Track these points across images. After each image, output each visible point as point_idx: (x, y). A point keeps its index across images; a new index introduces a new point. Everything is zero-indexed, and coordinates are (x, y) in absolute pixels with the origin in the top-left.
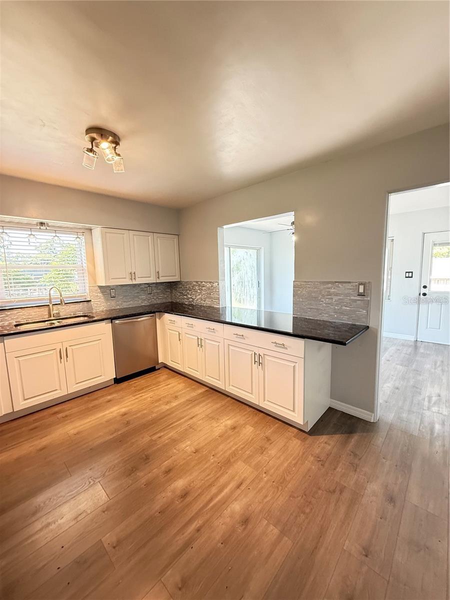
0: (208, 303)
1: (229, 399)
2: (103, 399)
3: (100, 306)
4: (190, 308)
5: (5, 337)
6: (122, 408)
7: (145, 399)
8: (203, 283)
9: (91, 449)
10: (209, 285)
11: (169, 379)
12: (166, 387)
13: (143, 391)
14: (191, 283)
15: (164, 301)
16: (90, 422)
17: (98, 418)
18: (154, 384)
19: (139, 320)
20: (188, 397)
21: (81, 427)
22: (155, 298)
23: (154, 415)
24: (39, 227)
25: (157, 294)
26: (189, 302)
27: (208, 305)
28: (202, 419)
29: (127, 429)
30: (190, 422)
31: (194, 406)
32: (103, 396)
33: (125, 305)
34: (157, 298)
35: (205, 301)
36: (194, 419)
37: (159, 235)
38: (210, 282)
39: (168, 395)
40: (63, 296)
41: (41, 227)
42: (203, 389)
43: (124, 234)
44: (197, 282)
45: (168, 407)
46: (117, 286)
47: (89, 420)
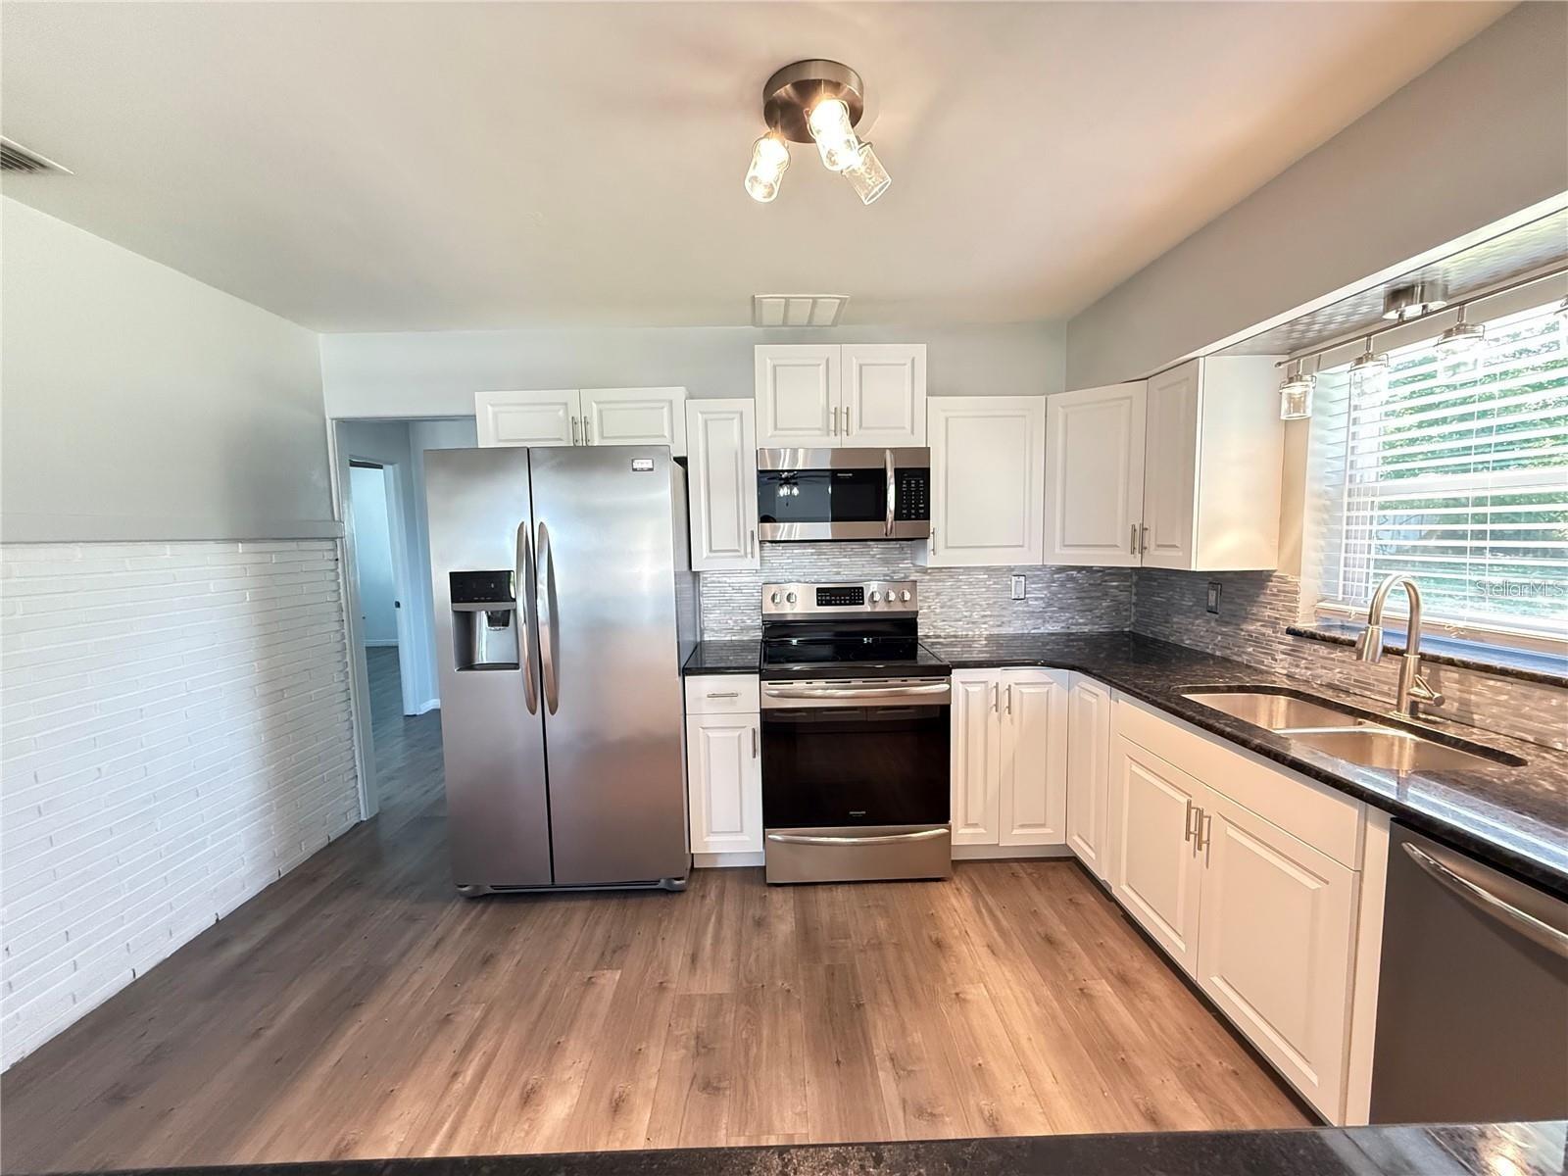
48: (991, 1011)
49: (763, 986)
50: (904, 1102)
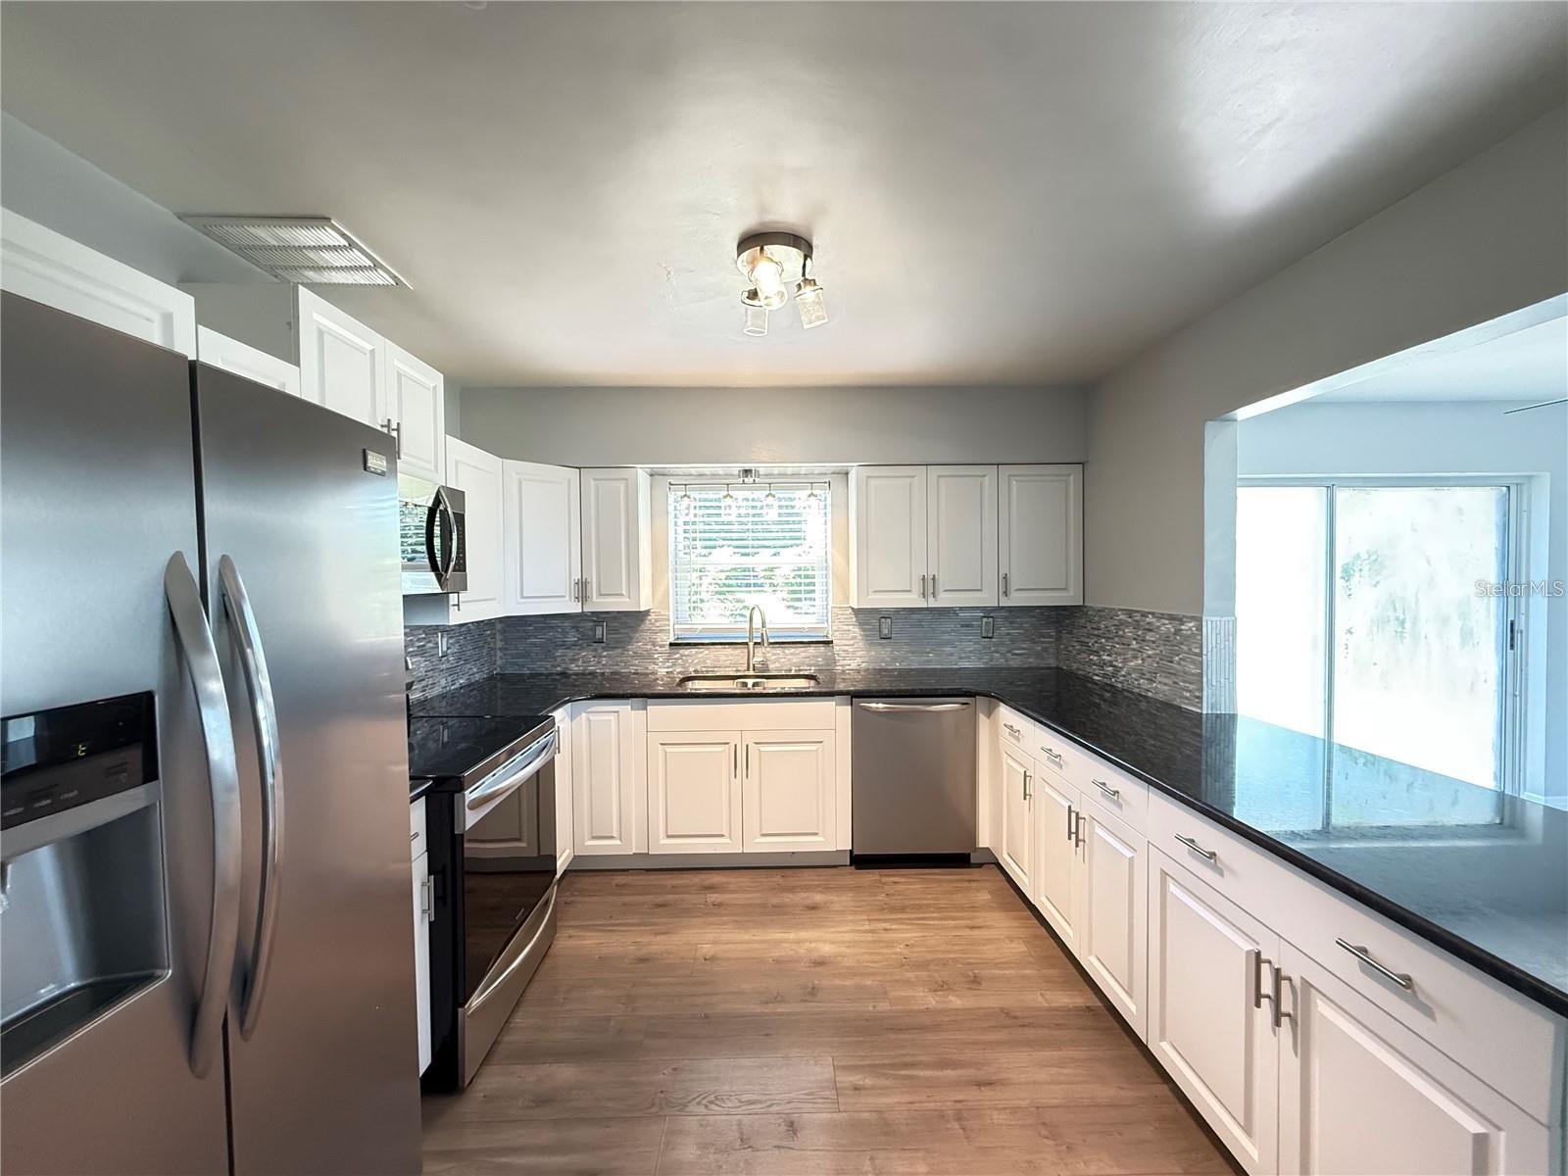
0: (1160, 689)
1: (1165, 1089)
2: (804, 895)
3: (854, 657)
4: (1107, 695)
5: (649, 701)
6: (825, 942)
7: (890, 944)
8: (1150, 619)
9: (706, 1016)
10: (1168, 627)
11: (992, 909)
12: (967, 932)
13: (899, 916)
14: (1108, 614)
15: (1032, 661)
16: (747, 942)
17: (766, 941)
18: (939, 909)
19: (934, 708)
20: (1010, 1000)
21: (726, 947)
22: (1003, 649)
23: (884, 1006)
24: (741, 479)
25: (1010, 640)
26: (1105, 676)
27: (1160, 697)
28: (1015, 1110)
29: (801, 1007)
30: (971, 1095)
31: (1012, 1044)
32: (807, 888)
33: (915, 663)
34: (1009, 652)
35: (1151, 681)
36: (987, 1093)
37: (1013, 469)
38: (1172, 618)
39: (955, 960)
40: (767, 626)
41: (746, 480)
42: (1080, 999)
43: (913, 477)
44: (1130, 613)
45: (932, 1001)
46: (898, 611)
47: (746, 937)
48: (722, 947)
49: (662, 1092)
50: (802, 1001)
